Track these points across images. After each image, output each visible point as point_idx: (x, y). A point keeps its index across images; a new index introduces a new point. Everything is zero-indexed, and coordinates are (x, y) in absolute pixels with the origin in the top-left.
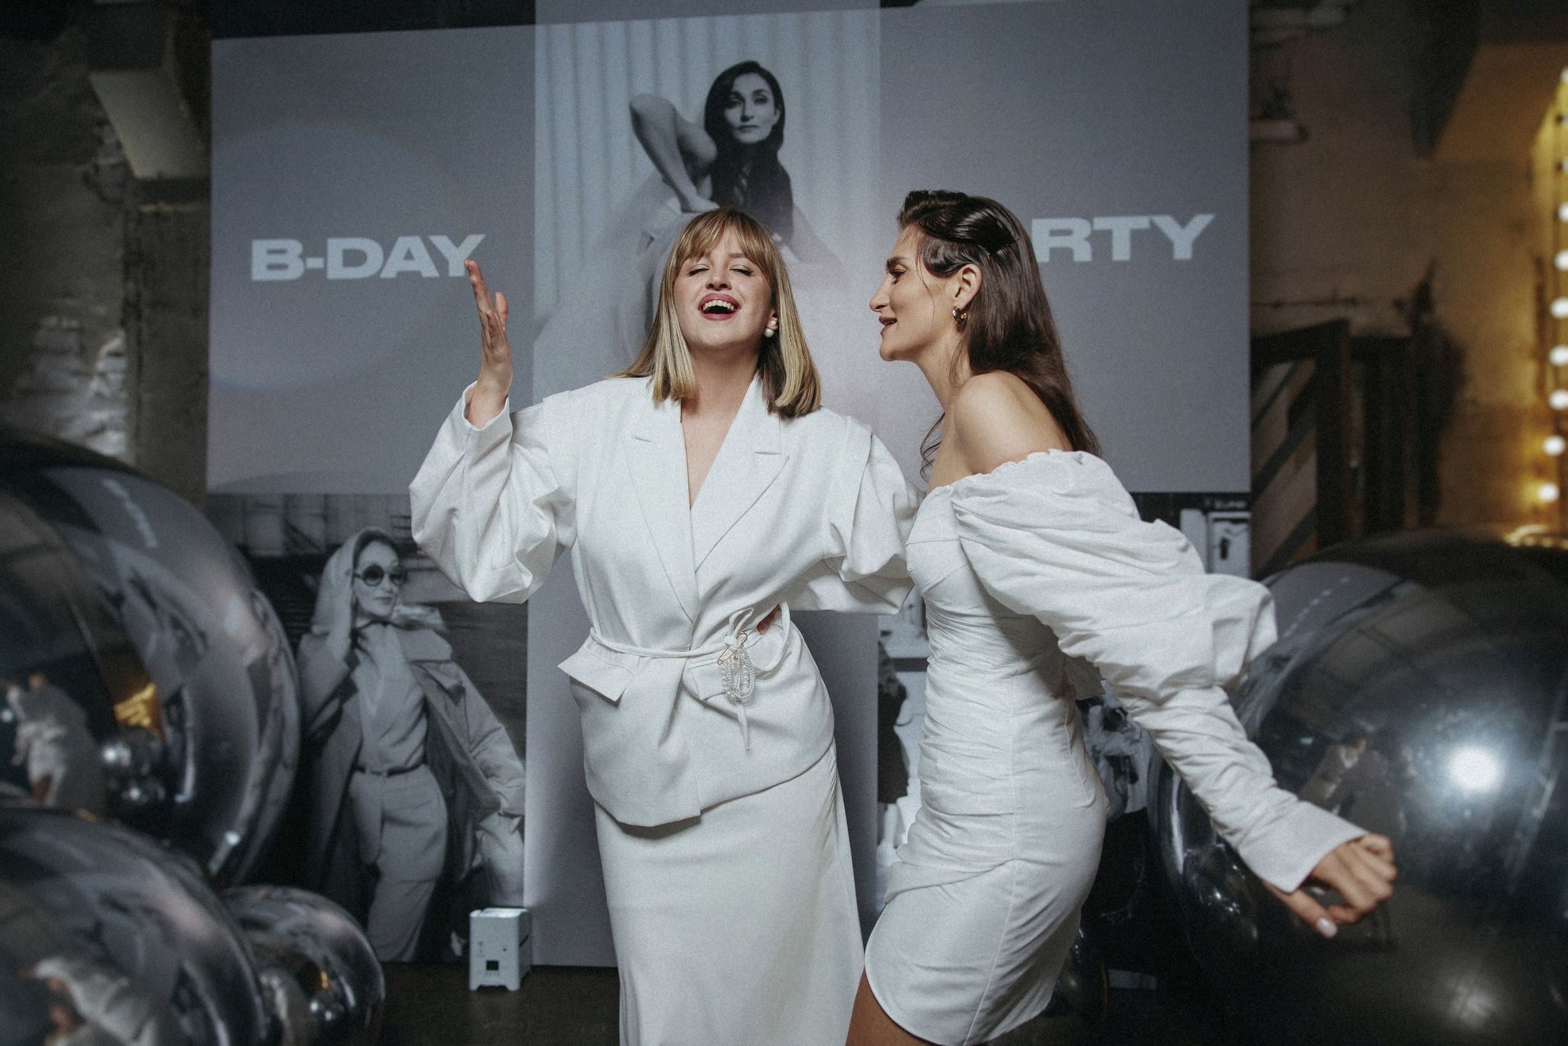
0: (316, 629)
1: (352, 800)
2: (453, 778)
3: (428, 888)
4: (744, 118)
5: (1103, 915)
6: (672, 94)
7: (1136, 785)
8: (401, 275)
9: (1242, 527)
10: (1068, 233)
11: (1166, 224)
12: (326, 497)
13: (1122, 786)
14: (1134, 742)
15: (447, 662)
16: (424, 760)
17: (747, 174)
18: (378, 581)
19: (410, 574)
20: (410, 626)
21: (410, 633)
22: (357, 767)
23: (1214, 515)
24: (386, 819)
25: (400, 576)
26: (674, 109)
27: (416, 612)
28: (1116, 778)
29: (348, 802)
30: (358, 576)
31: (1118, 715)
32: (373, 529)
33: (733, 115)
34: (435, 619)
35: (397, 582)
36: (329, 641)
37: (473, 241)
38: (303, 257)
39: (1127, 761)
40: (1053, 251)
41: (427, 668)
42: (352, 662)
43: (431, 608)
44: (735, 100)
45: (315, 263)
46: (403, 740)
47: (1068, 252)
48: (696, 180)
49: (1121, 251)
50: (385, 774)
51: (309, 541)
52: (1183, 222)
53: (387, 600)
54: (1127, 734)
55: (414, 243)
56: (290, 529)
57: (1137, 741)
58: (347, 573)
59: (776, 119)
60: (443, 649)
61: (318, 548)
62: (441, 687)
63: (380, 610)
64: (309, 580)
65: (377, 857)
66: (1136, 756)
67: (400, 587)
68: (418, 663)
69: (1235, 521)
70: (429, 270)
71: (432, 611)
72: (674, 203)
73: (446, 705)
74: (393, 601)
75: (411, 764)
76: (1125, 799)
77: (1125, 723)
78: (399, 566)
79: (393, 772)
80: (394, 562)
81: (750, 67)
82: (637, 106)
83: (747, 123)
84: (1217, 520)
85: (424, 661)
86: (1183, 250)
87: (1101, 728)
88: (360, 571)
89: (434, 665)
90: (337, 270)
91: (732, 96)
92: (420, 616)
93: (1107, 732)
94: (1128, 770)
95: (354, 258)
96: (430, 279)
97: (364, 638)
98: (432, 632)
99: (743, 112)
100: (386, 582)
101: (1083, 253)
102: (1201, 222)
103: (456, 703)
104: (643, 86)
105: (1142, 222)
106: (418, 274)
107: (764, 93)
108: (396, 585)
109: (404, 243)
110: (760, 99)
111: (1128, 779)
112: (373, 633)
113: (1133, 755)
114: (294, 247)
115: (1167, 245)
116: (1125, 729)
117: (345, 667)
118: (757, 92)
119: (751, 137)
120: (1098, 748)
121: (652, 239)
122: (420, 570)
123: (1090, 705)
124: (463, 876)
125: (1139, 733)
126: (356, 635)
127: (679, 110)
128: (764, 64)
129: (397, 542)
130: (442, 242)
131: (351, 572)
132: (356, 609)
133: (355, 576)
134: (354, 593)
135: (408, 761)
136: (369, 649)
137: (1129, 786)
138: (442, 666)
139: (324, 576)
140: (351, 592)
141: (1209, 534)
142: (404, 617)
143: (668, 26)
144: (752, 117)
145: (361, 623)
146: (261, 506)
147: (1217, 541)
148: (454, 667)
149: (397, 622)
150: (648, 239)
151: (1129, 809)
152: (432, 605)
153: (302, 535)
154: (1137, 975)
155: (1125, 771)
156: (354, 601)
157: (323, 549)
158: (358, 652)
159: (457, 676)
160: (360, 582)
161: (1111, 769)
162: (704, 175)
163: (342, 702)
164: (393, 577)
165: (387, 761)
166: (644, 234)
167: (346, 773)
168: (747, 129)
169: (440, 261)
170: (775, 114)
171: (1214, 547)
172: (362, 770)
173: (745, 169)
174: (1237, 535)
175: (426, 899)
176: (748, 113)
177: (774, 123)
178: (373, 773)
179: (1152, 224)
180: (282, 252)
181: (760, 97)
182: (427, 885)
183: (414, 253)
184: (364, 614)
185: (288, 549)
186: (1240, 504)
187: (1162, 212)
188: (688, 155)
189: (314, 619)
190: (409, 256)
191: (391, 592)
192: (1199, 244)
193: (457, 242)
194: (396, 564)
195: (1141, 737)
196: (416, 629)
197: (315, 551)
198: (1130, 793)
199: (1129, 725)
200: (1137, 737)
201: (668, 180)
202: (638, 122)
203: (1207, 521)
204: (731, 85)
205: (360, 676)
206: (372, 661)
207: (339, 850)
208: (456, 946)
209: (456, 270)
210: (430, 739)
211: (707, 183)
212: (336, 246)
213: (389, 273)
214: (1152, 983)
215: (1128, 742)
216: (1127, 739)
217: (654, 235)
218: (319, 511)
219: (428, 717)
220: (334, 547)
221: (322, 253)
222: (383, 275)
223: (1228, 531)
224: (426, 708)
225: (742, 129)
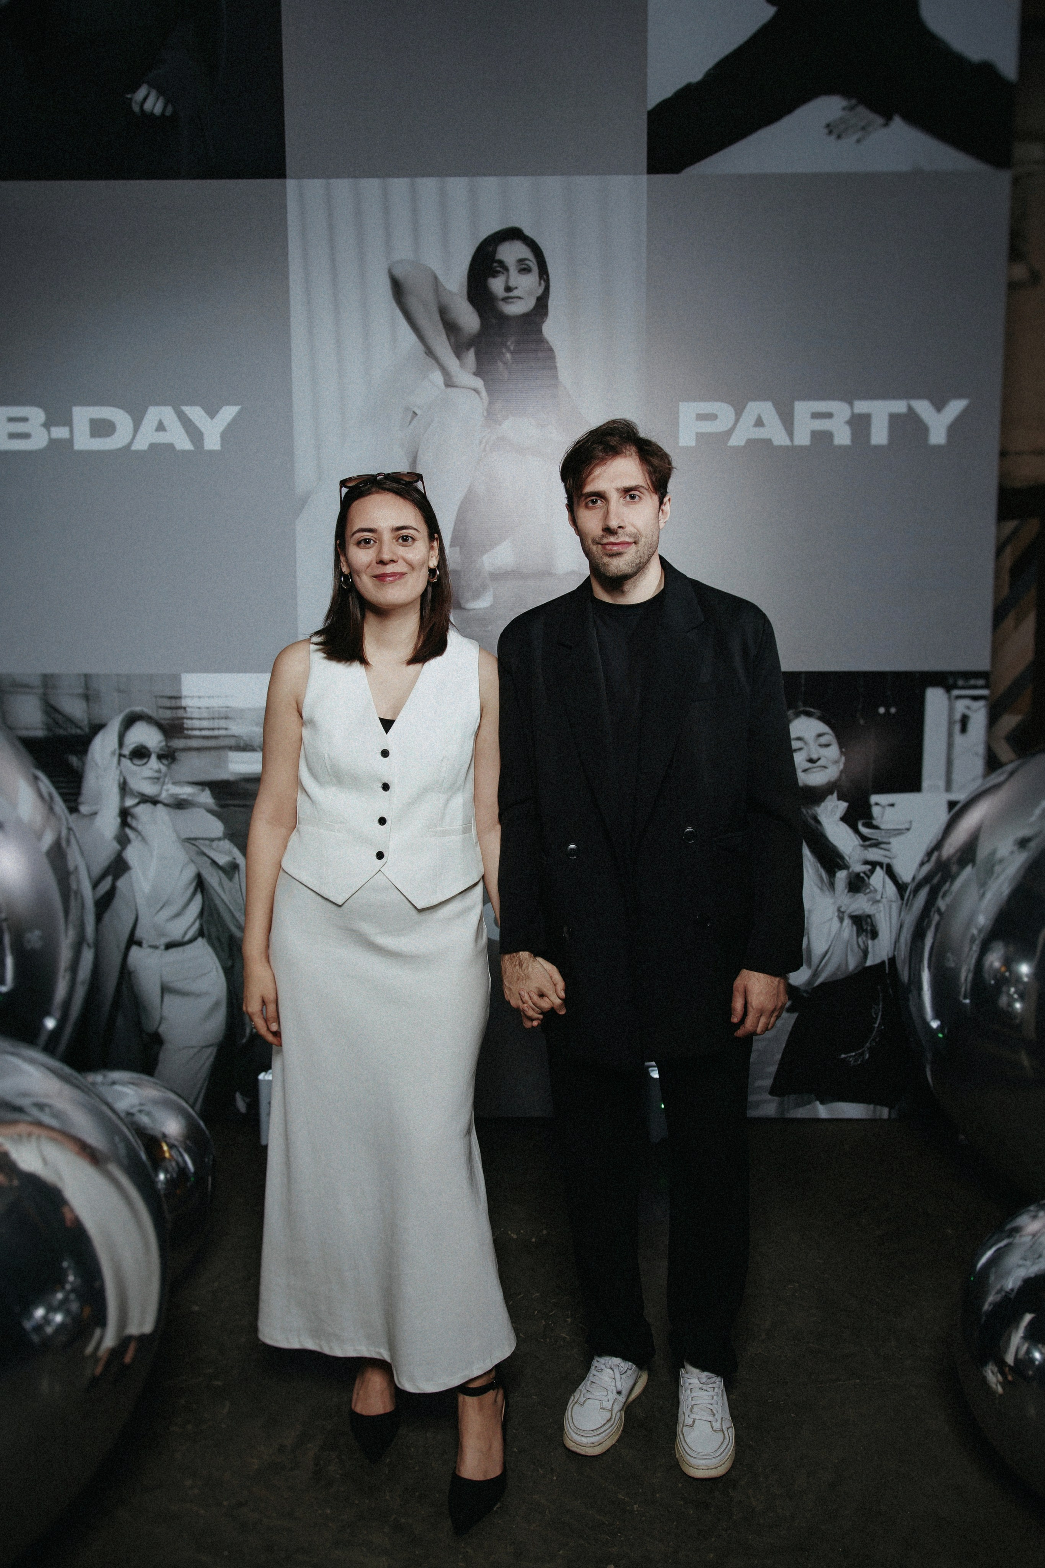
0: (84, 809)
1: (130, 973)
2: (231, 950)
3: (211, 1052)
4: (508, 289)
5: (843, 1056)
6: (433, 261)
7: (876, 941)
8: (153, 446)
9: (981, 703)
10: (829, 415)
11: (923, 408)
12: (86, 676)
13: (864, 942)
14: (877, 902)
15: (219, 839)
16: (201, 933)
17: (512, 348)
18: (145, 761)
19: (176, 754)
20: (180, 804)
21: (179, 812)
22: (133, 941)
23: (956, 692)
24: (165, 989)
25: (168, 756)
26: (436, 278)
27: (186, 791)
28: (858, 935)
29: (126, 974)
30: (124, 756)
31: (863, 878)
32: (137, 709)
33: (497, 285)
34: (206, 797)
35: (165, 762)
36: (99, 821)
37: (228, 413)
38: (47, 425)
39: (869, 920)
40: (815, 434)
41: (200, 846)
42: (123, 841)
43: (200, 787)
44: (498, 269)
45: (59, 432)
46: (178, 915)
47: (827, 436)
48: (459, 350)
49: (879, 435)
50: (163, 947)
51: (70, 720)
52: (939, 406)
53: (156, 780)
54: (872, 895)
55: (167, 414)
56: (51, 710)
57: (878, 901)
58: (113, 753)
59: (540, 291)
60: (216, 828)
61: (80, 728)
62: (214, 863)
63: (149, 789)
64: (74, 760)
65: (158, 1027)
66: (877, 915)
67: (168, 766)
68: (190, 841)
69: (975, 698)
70: (183, 443)
71: (203, 790)
72: (437, 377)
73: (220, 880)
74: (162, 780)
75: (187, 938)
76: (865, 953)
77: (868, 885)
78: (167, 745)
79: (169, 946)
80: (160, 742)
81: (513, 234)
82: (399, 273)
83: (511, 294)
84: (959, 697)
85: (196, 839)
86: (938, 436)
87: (846, 891)
88: (126, 751)
89: (207, 842)
90: (84, 441)
91: (495, 265)
92: (189, 795)
93: (851, 894)
94: (869, 928)
95: (102, 428)
96: (184, 452)
97: (133, 816)
98: (203, 812)
99: (507, 281)
100: (154, 762)
101: (843, 437)
102: (956, 407)
103: (231, 879)
104: (403, 251)
105: (899, 406)
106: (171, 446)
107: (527, 262)
108: (163, 764)
109: (154, 414)
110: (525, 270)
111: (869, 936)
112: (143, 812)
113: (874, 915)
114: (36, 415)
115: (922, 429)
116: (868, 891)
117: (116, 846)
118: (521, 261)
119: (514, 309)
120: (842, 909)
121: (415, 414)
122: (190, 749)
123: (836, 870)
124: (244, 1041)
125: (881, 893)
126: (125, 814)
127: (441, 278)
128: (528, 232)
129: (163, 722)
130: (195, 413)
131: (117, 752)
132: (124, 788)
133: (121, 755)
134: (121, 772)
135: (184, 936)
136: (140, 828)
137: (870, 942)
138: (215, 844)
139: (90, 755)
140: (118, 772)
141: (951, 710)
142: (172, 795)
143: (428, 185)
144: (516, 288)
145: (129, 802)
146: (19, 686)
147: (958, 716)
148: (227, 845)
149: (166, 801)
150: (411, 414)
151: (869, 963)
152: (202, 784)
153: (64, 716)
154: (872, 1106)
155: (867, 928)
156: (122, 780)
157: (87, 730)
158: (128, 831)
159: (230, 853)
160: (126, 762)
161: (855, 928)
162: (468, 350)
163: (116, 878)
164: (160, 757)
165: (162, 935)
166: (407, 409)
167: (123, 945)
168: (510, 300)
169: (194, 433)
170: (540, 284)
171: (955, 722)
172: (139, 944)
173: (509, 343)
174: (976, 711)
175: (208, 1064)
176: (512, 283)
177: (538, 295)
178: (151, 947)
179: (910, 408)
180: (25, 420)
181: (524, 266)
182: (209, 1050)
183: (166, 423)
184: (133, 794)
185: (49, 729)
186: (981, 682)
187: (919, 397)
188: (451, 327)
189: (82, 799)
190: (161, 427)
191: (159, 771)
192: (953, 429)
193: (212, 413)
194: (164, 744)
195: (882, 897)
196: (187, 808)
197: (79, 731)
198: (870, 949)
199: (871, 887)
200: (878, 898)
201: (430, 352)
202: (398, 289)
203: (949, 698)
204: (495, 252)
205: (132, 854)
206: (144, 839)
207: (120, 1021)
208: (241, 1104)
209: (212, 442)
210: (206, 914)
211: (471, 356)
212: (82, 415)
213: (141, 444)
214: (885, 1113)
215: (871, 903)
216: (869, 900)
217: (417, 411)
218: (80, 691)
219: (202, 892)
220: (97, 728)
221: (68, 422)
222: (133, 448)
223: (968, 708)
224: (200, 884)
225: (505, 299)
